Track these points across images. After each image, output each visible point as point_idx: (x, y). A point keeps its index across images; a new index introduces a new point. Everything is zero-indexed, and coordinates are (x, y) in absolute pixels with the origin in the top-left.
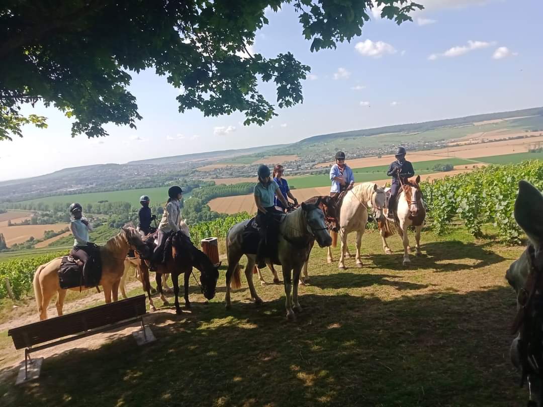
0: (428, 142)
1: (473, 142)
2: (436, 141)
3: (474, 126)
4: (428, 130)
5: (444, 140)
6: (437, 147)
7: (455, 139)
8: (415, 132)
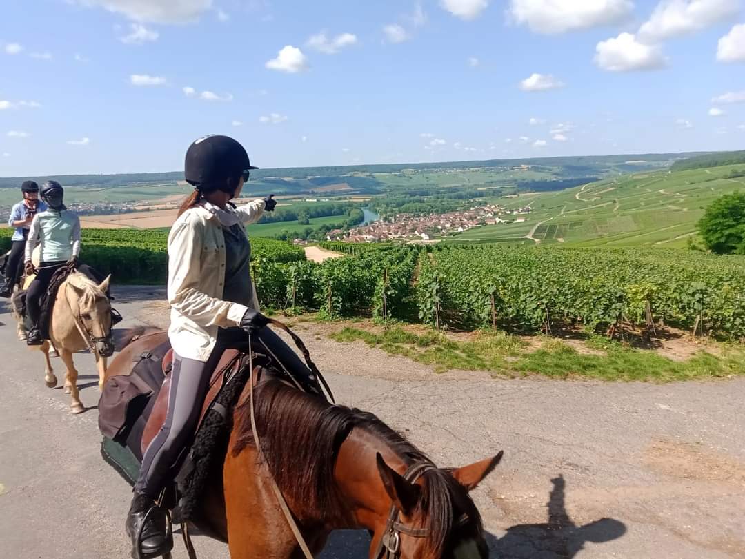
0: (113, 203)
1: (168, 206)
2: (124, 202)
3: (177, 184)
4: (117, 185)
5: (134, 201)
6: (121, 212)
7: (150, 201)
8: (98, 187)
